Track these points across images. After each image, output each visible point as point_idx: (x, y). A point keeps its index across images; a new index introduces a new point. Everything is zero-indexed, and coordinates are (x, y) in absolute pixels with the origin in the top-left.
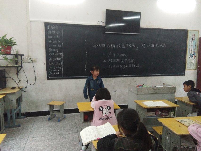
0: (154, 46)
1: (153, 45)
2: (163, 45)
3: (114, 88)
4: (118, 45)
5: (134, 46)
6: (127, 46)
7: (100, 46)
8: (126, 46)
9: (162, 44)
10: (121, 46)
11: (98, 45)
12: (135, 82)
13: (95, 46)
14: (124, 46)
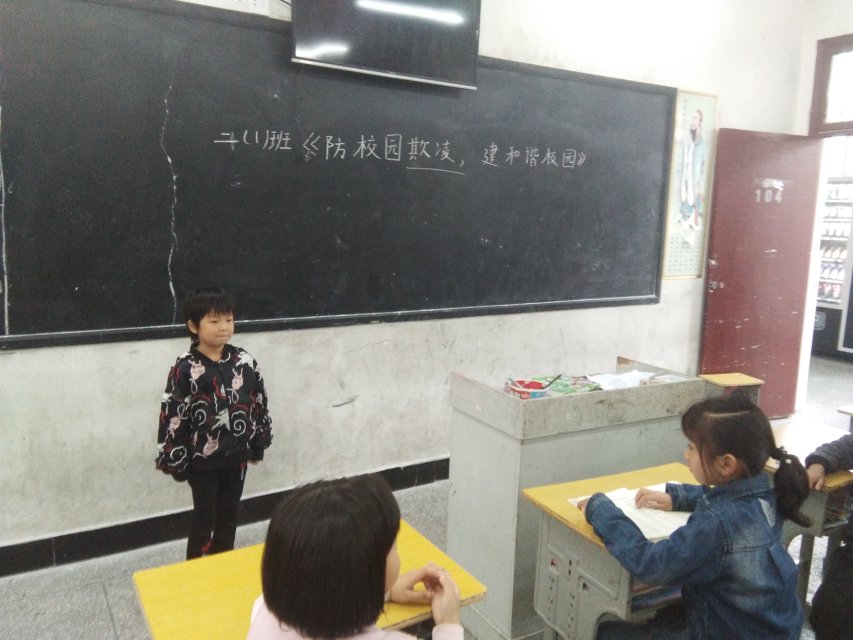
0: (539, 160)
1: (532, 156)
2: (578, 158)
3: (342, 385)
4: (363, 145)
5: (446, 155)
6: (413, 152)
7: (262, 139)
8: (406, 149)
9: (573, 154)
10: (380, 150)
11: (251, 138)
12: (451, 347)
13: (228, 138)
14: (397, 150)
